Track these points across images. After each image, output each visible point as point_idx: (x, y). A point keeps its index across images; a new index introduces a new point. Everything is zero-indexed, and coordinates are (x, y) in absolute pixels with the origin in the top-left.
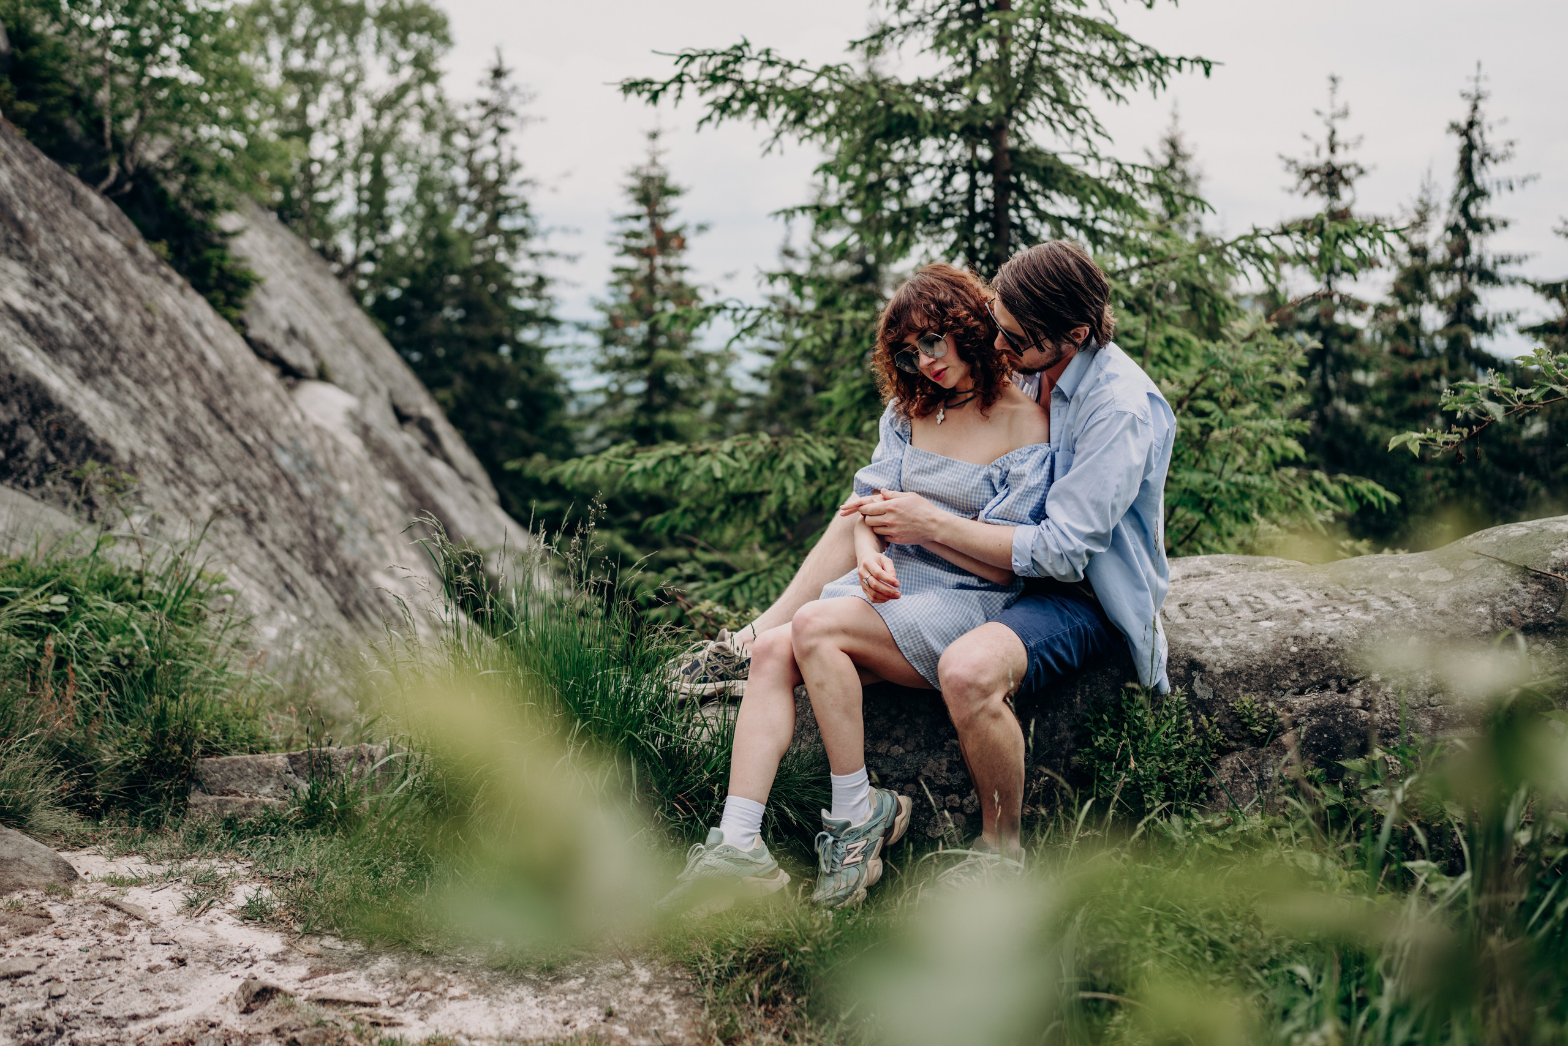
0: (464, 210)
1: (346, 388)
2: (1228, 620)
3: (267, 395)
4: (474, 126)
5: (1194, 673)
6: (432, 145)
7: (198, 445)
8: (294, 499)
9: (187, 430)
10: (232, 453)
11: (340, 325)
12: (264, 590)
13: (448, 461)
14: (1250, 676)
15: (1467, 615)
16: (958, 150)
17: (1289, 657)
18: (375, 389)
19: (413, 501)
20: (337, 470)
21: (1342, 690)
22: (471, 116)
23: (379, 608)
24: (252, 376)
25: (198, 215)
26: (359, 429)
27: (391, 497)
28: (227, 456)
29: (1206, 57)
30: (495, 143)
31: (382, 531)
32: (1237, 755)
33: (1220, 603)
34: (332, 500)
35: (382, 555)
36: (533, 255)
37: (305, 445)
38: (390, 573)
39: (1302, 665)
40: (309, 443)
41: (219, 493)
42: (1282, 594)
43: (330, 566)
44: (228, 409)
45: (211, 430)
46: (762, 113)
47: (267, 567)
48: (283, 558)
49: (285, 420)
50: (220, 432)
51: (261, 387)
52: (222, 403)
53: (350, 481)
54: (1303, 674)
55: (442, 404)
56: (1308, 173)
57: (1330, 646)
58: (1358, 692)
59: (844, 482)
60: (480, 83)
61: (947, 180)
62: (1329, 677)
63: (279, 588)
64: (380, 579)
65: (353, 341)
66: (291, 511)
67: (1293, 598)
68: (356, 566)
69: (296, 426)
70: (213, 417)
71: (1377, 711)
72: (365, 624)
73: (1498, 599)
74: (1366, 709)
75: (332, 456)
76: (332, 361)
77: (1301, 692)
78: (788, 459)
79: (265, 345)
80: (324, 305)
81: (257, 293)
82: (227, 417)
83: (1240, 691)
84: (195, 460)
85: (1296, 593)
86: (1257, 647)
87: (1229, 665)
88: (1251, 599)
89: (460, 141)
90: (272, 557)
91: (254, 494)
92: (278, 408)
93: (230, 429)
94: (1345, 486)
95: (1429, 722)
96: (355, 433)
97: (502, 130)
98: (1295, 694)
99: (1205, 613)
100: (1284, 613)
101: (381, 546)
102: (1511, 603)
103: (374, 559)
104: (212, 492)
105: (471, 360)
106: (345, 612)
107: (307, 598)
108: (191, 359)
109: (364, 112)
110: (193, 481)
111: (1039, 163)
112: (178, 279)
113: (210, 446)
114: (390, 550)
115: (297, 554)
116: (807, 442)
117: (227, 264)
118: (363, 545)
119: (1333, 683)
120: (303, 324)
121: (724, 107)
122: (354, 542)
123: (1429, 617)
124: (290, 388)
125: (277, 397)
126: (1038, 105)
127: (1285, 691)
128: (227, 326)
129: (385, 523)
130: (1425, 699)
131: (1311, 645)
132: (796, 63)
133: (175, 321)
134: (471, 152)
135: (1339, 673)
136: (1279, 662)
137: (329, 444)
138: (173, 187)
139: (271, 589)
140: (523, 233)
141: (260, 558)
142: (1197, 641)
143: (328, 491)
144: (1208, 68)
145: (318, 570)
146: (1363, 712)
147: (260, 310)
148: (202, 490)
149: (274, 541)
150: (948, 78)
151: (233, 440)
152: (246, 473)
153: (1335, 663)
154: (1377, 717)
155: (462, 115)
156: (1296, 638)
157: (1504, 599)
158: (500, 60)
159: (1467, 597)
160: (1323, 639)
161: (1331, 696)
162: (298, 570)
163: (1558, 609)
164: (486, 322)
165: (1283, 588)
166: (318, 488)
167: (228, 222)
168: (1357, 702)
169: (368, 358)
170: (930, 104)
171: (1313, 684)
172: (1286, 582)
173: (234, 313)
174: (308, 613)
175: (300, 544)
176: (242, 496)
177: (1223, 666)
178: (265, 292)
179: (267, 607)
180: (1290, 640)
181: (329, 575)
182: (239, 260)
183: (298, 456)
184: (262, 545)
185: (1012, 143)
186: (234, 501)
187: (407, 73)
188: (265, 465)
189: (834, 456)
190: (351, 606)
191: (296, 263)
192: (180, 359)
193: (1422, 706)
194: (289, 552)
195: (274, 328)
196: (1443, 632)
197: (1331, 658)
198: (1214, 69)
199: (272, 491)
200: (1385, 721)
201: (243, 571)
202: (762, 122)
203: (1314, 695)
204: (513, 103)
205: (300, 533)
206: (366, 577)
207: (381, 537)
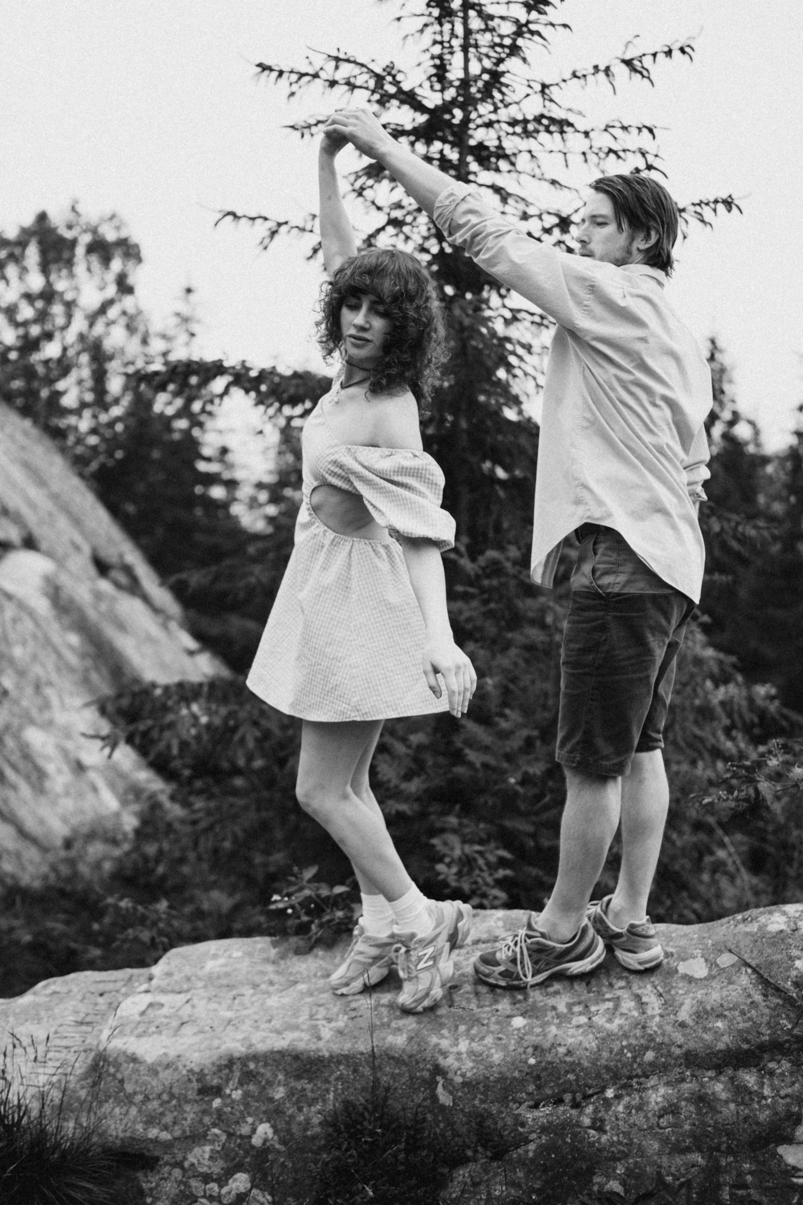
1: (50, 554)
4: (170, 332)
5: (439, 1078)
6: (134, 346)
11: (55, 496)
13: (146, 599)
14: (487, 1088)
15: (705, 1030)
17: (526, 1069)
19: (91, 650)
21: (576, 1105)
23: (21, 765)
26: (51, 591)
30: (187, 344)
31: (50, 684)
32: (472, 1166)
35: (46, 706)
38: (48, 725)
39: (538, 1077)
54: (539, 1087)
55: (144, 551)
57: (568, 1059)
58: (590, 1109)
62: (565, 1091)
65: (66, 509)
71: (605, 1132)
73: (737, 1013)
74: (595, 1130)
76: (40, 531)
77: (536, 1106)
80: (41, 482)
83: (477, 1102)
86: (497, 1057)
87: (469, 1075)
89: (157, 344)
95: (656, 1146)
96: (46, 594)
98: (531, 1107)
100: (537, 1010)
102: (750, 1019)
103: (34, 713)
114: (55, 701)
119: (568, 1097)
122: (15, 702)
123: (669, 1028)
127: (521, 1104)
130: (654, 1120)
131: (549, 1057)
134: (168, 352)
135: (574, 1087)
136: (516, 1074)
137: (11, 612)
142: (445, 1044)
146: (592, 1132)
153: (571, 1077)
154: (604, 1138)
156: (536, 1048)
157: (743, 1013)
159: (709, 1008)
160: (562, 1050)
161: (565, 1111)
163: (795, 1025)
164: (180, 484)
168: (587, 1121)
169: (77, 522)
171: (548, 1097)
177: (463, 1075)
180: (530, 1050)
187: (111, 290)
191: (23, 447)
193: (651, 1128)
196: (680, 1047)
197: (567, 1072)
200: (612, 1143)
203: (548, 1110)
206: (17, 737)
207: (49, 692)
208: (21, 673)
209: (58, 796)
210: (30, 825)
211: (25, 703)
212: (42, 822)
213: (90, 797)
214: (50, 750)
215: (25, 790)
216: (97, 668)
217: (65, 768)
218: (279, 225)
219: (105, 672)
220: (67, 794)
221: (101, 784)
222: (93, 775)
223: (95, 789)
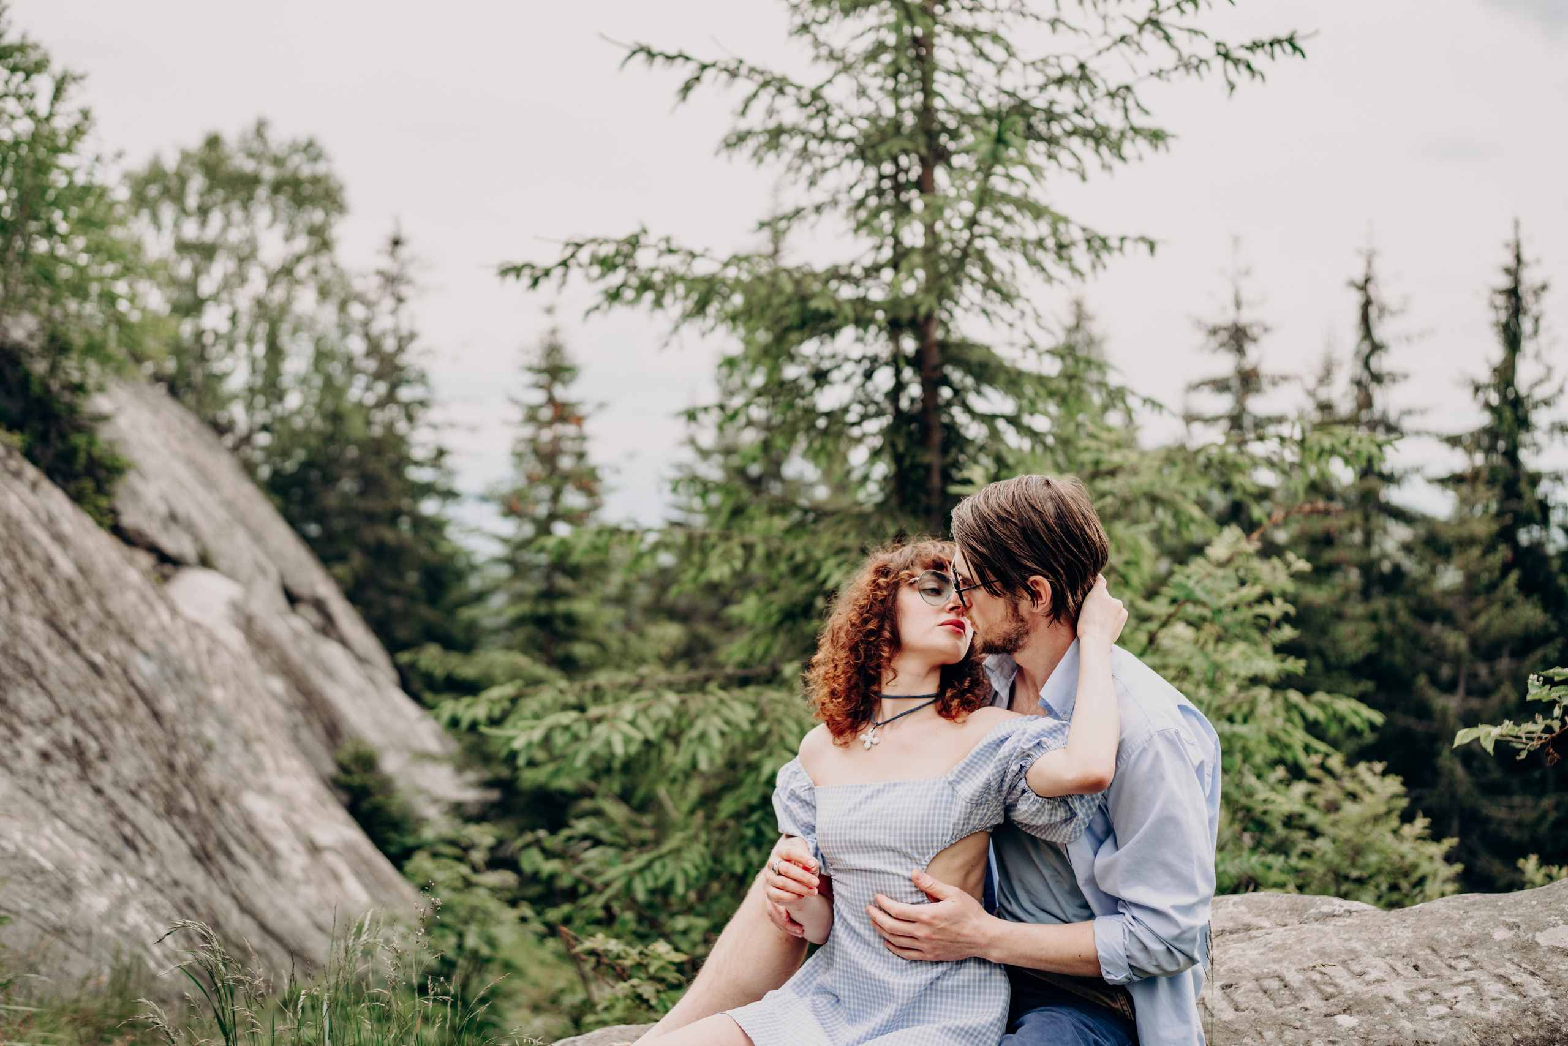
0: (361, 381)
1: (232, 575)
2: (1291, 1012)
3: (132, 597)
4: (372, 296)
6: (328, 315)
7: (29, 673)
8: (151, 724)
9: (16, 658)
10: (72, 679)
11: (229, 505)
12: (96, 849)
13: (344, 642)
16: (879, 345)
18: (263, 571)
19: (300, 699)
20: (210, 674)
22: (368, 285)
23: (247, 838)
24: (115, 575)
25: (67, 396)
26: (242, 621)
27: (274, 696)
28: (66, 684)
29: (1151, 235)
30: (394, 312)
31: (260, 739)
33: (1274, 984)
34: (202, 710)
35: (258, 768)
36: (434, 427)
37: (173, 649)
38: (266, 791)
40: (180, 646)
41: (49, 732)
42: (1357, 968)
43: (187, 801)
44: (75, 625)
45: (49, 653)
46: (658, 303)
47: (103, 819)
48: (125, 803)
49: (152, 623)
50: (60, 654)
51: (124, 586)
52: (68, 616)
53: (224, 684)
55: (339, 581)
56: (1214, 332)
59: (765, 751)
60: (379, 252)
61: (868, 375)
63: (116, 844)
64: (253, 802)
65: (241, 520)
66: (142, 741)
67: (1373, 975)
68: (223, 792)
69: (164, 629)
70: (54, 636)
72: (226, 865)
75: (204, 659)
76: (217, 546)
78: (699, 725)
79: (140, 534)
80: (210, 483)
81: (132, 478)
82: (72, 633)
84: (23, 694)
85: (1377, 969)
88: (1317, 977)
89: (357, 311)
90: (111, 804)
91: (96, 727)
92: (143, 609)
93: (76, 648)
94: (1323, 706)
96: (237, 625)
97: (400, 300)
99: (1260, 1002)
100: (1366, 1002)
101: (257, 757)
103: (248, 775)
104: (39, 732)
105: (370, 534)
106: (202, 857)
107: (153, 850)
108: (33, 568)
109: (257, 282)
110: (15, 721)
111: (975, 357)
112: (31, 472)
113: (44, 673)
114: (268, 762)
115: (145, 795)
116: (722, 701)
117: (96, 452)
118: (237, 758)
120: (185, 507)
121: (614, 296)
122: (224, 758)
125: (143, 598)
126: (970, 293)
128: (88, 522)
129: (264, 730)
132: (698, 250)
133: (19, 524)
134: (368, 322)
137: (203, 643)
138: (40, 367)
139: (106, 847)
140: (423, 404)
141: (94, 809)
143: (199, 700)
144: (1152, 246)
145: (171, 809)
147: (135, 495)
148: (26, 731)
149: (116, 784)
150: (868, 261)
151: (77, 661)
152: (89, 700)
155: (357, 285)
158: (398, 229)
162: (143, 816)
164: (384, 493)
165: (1355, 955)
166: (185, 697)
167: (101, 403)
169: (257, 537)
170: (847, 292)
172: (1358, 946)
173: (103, 502)
174: (150, 870)
175: (152, 781)
176: (79, 733)
178: (143, 476)
179: (98, 871)
181: (185, 814)
182: (111, 443)
183: (165, 661)
184: (98, 791)
185: (939, 334)
186: (68, 741)
187: (301, 243)
188: (116, 687)
189: (752, 714)
190: (210, 847)
191: (183, 440)
192: (19, 569)
194: (134, 794)
195: (150, 513)
198: (1158, 248)
199: (121, 719)
201: (72, 827)
202: (659, 313)
204: (412, 271)
205: (151, 765)
206: (235, 802)
207: (258, 748)
208: (225, 723)
209: (297, 882)
210: (271, 918)
211: (235, 761)
212: (283, 915)
213: (332, 887)
214: (278, 822)
215: (257, 874)
216: (309, 724)
217: (299, 847)
218: (704, 67)
219: (319, 729)
220: (307, 882)
221: (343, 869)
222: (330, 858)
223: (337, 877)
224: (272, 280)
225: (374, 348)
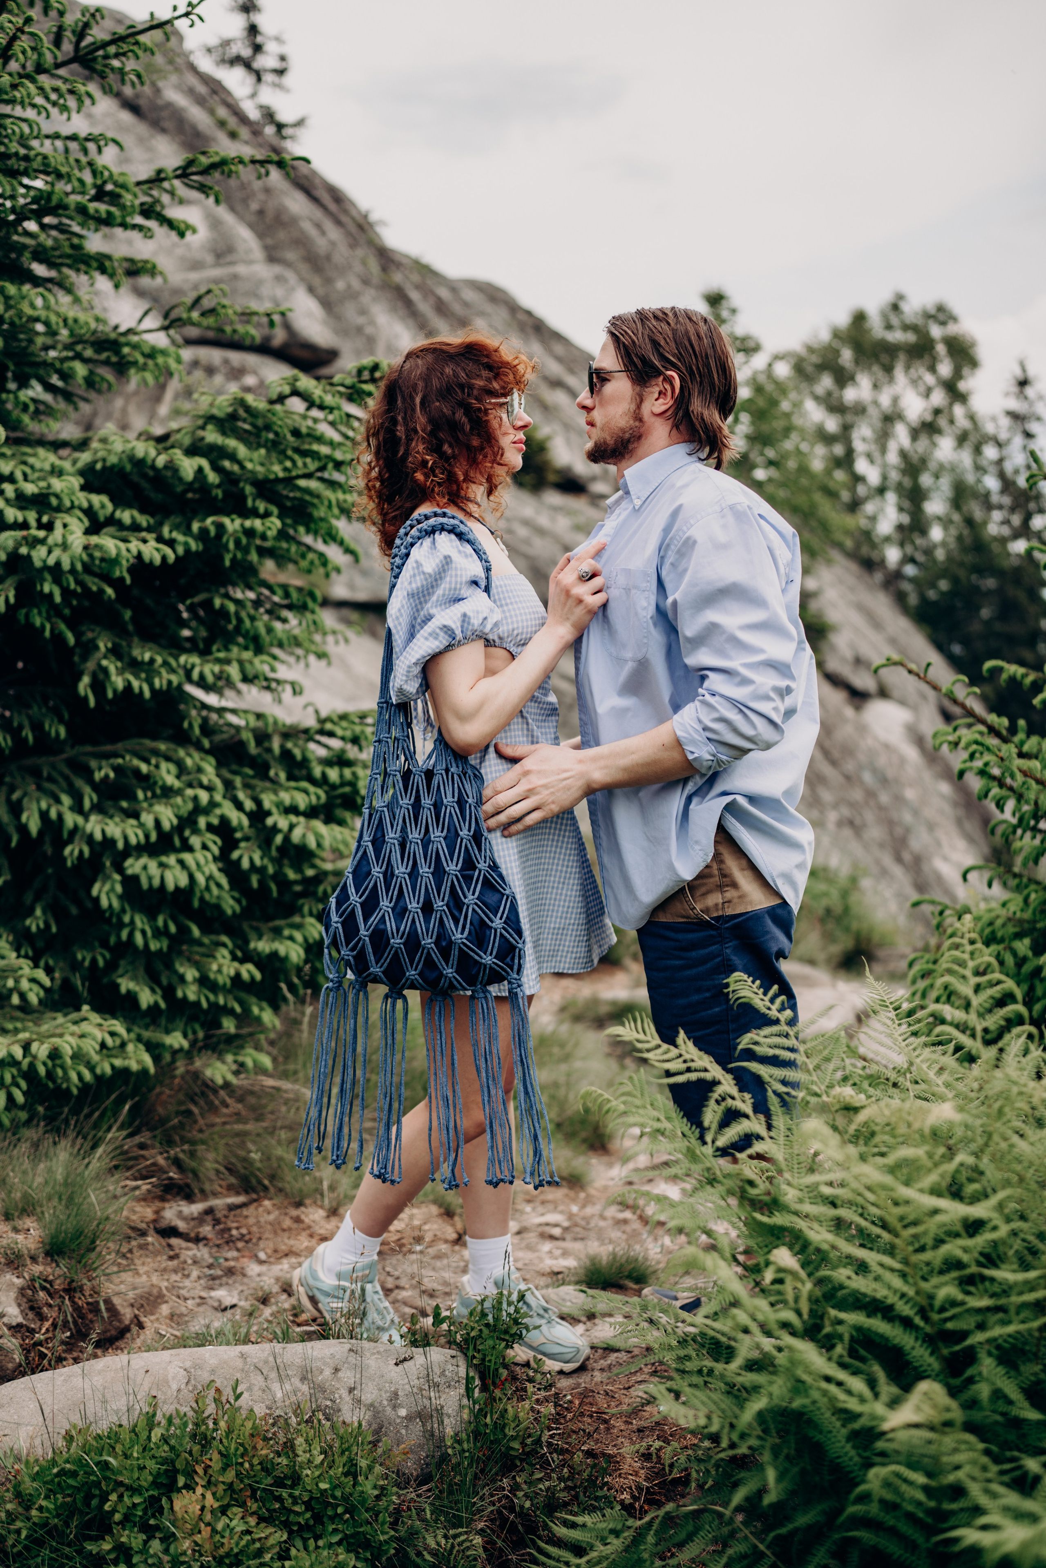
0: (997, 516)
1: (903, 702)
3: (849, 726)
4: (1003, 436)
8: (878, 809)
18: (924, 695)
19: (962, 797)
26: (915, 739)
27: (944, 795)
30: (1024, 447)
31: (938, 825)
34: (901, 805)
37: (879, 762)
43: (905, 856)
49: (864, 745)
60: (1007, 394)
64: (939, 865)
66: (878, 819)
68: (921, 855)
69: (871, 748)
75: (898, 768)
76: (889, 678)
79: (839, 676)
81: (831, 637)
89: (990, 452)
96: (914, 743)
97: (1029, 435)
103: (933, 848)
107: (894, 879)
109: (902, 437)
114: (944, 841)
115: (885, 849)
118: (925, 838)
120: (864, 649)
124: (858, 708)
134: (1000, 461)
143: (897, 798)
147: (834, 649)
149: (872, 841)
155: (989, 428)
158: (1024, 370)
166: (891, 797)
175: (886, 842)
181: (905, 862)
184: (864, 844)
187: (938, 398)
188: (858, 786)
194: (881, 848)
195: (843, 660)
199: (865, 806)
204: (1040, 409)
205: (886, 834)
206: (929, 862)
207: (938, 832)
219: (978, 821)
224: (915, 434)
225: (1007, 485)
